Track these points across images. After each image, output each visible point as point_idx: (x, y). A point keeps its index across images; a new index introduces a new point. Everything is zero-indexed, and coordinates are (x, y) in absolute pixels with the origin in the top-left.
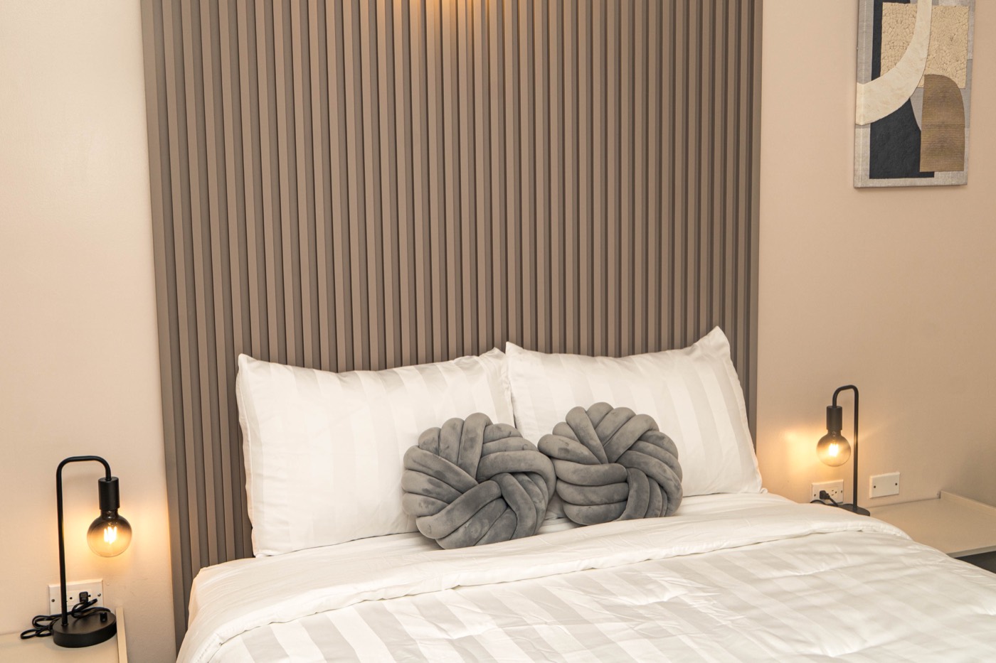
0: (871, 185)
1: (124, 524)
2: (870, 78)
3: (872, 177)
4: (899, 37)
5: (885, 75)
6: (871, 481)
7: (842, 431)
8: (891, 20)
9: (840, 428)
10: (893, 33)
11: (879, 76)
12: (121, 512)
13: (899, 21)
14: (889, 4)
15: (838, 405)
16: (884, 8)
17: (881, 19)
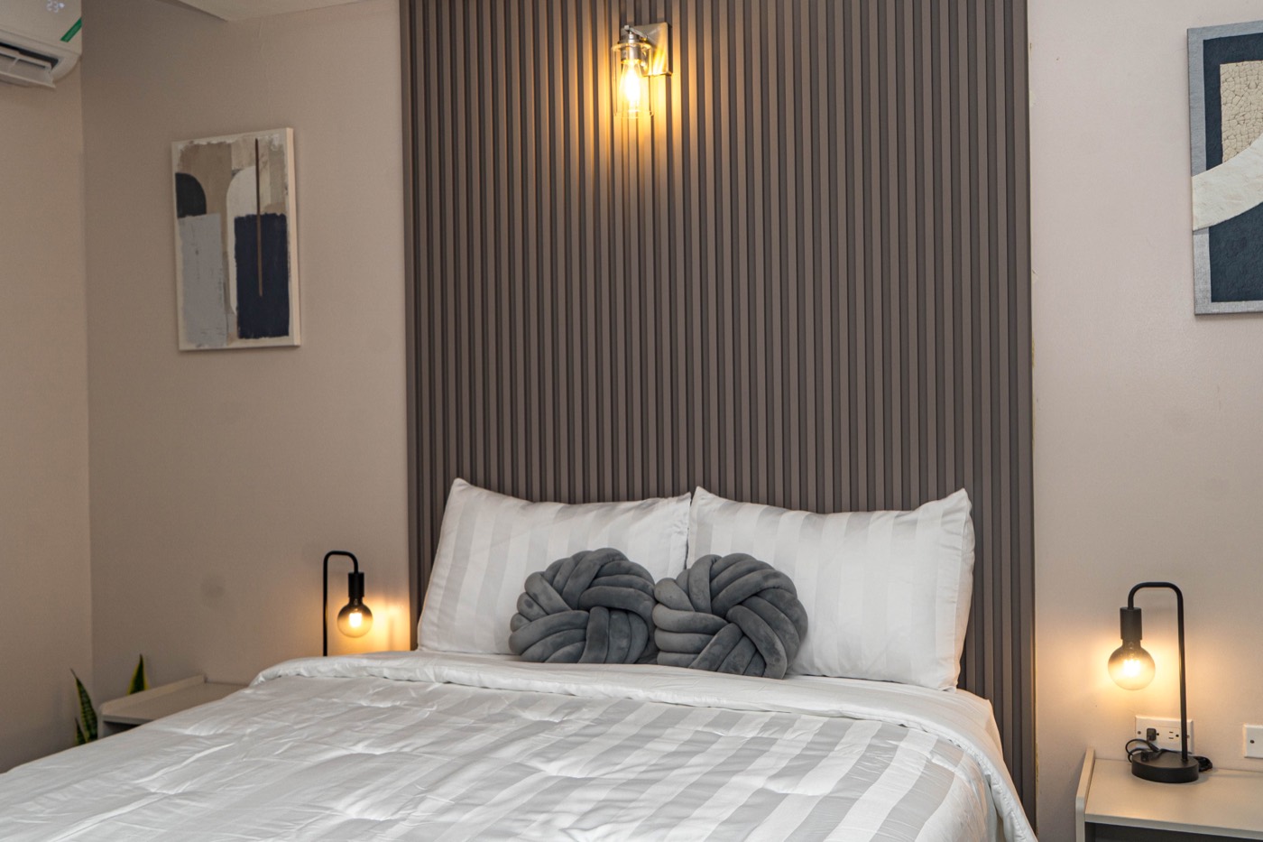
0: (1216, 311)
1: (367, 612)
2: (1205, 167)
3: (1214, 299)
4: (1254, 107)
5: (1231, 162)
6: (1245, 732)
7: (1142, 642)
8: (1238, 86)
9: (1140, 637)
10: (1241, 103)
11: (1220, 162)
12: (365, 602)
13: (1253, 85)
14: (1232, 66)
15: (1135, 606)
16: (1222, 71)
17: (1219, 87)
